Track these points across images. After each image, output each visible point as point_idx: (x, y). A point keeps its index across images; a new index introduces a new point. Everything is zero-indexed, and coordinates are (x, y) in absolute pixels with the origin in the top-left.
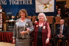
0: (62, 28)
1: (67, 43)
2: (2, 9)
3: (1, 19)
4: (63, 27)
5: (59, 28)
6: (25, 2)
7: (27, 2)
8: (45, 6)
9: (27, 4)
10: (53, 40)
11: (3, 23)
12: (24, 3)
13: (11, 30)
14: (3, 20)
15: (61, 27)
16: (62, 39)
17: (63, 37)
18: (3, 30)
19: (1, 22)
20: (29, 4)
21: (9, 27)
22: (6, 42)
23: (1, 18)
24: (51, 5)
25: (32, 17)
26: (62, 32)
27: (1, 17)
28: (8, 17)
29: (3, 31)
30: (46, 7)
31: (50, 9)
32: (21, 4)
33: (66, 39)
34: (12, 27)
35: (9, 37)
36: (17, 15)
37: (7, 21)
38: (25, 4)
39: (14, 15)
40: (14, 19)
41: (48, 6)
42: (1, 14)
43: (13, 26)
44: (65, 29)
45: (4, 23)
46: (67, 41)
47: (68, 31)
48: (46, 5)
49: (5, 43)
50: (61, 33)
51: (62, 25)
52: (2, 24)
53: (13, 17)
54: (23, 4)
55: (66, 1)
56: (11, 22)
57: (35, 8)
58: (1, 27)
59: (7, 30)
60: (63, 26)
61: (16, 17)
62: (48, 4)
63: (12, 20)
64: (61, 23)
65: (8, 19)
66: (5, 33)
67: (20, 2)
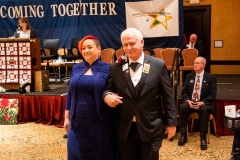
0: (198, 81)
1: (211, 121)
2: (29, 31)
3: (29, 59)
4: (201, 79)
5: (192, 81)
6: (96, 9)
7: (102, 9)
8: (152, 20)
9: (102, 14)
11: (33, 71)
12: (94, 11)
13: (57, 89)
14: (34, 62)
15: (196, 79)
16: (200, 111)
17: (201, 107)
18: (32, 89)
19: (29, 67)
20: (108, 13)
21: (51, 80)
22: (44, 124)
23: (26, 56)
24: (171, 18)
25: (116, 50)
26: (199, 92)
27: (28, 53)
28: (48, 52)
29: (33, 93)
30: (157, 23)
31: (166, 28)
32: (84, 14)
33: (210, 112)
34: (59, 80)
35: (52, 108)
36: (72, 47)
37: (45, 64)
38: (96, 14)
39: (64, 48)
40: (63, 57)
41: (160, 18)
42: (28, 45)
43: (62, 77)
44: (208, 82)
45: (37, 70)
46: (211, 117)
47: (215, 88)
48: (155, 16)
49: (41, 126)
50: (196, 94)
51: (199, 71)
52: (29, 73)
53: (61, 52)
54: (91, 14)
55: (210, 6)
56: (56, 67)
57: (123, 24)
58: (29, 81)
59: (46, 89)
60: (202, 74)
61: (70, 51)
62: (162, 13)
63: (59, 62)
64: (197, 67)
65: (48, 59)
66: (40, 97)
67: (80, 9)
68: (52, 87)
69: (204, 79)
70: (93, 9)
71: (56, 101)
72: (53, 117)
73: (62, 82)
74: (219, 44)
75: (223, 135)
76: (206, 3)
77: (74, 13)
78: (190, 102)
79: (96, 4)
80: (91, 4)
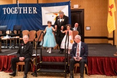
7: (29, 10)
8: (55, 16)
9: (29, 13)
10: (68, 64)
13: (5, 52)
20: (33, 12)
21: (2, 47)
25: (37, 31)
28: (1, 32)
32: (20, 13)
34: (6, 47)
35: (2, 62)
36: (14, 30)
38: (26, 13)
39: (9, 30)
40: (9, 35)
46: (86, 65)
47: (87, 50)
48: (57, 14)
50: (78, 54)
53: (8, 32)
54: (24, 13)
55: (83, 10)
56: (5, 40)
57: (41, 18)
61: (13, 32)
63: (7, 37)
65: (1, 36)
67: (18, 10)
68: (3, 51)
69: (81, 46)
70: (25, 10)
71: (5, 58)
72: (3, 67)
73: (8, 48)
74: (88, 28)
75: (92, 74)
76: (82, 8)
77: (15, 12)
78: (75, 58)
79: (26, 8)
80: (24, 8)
